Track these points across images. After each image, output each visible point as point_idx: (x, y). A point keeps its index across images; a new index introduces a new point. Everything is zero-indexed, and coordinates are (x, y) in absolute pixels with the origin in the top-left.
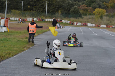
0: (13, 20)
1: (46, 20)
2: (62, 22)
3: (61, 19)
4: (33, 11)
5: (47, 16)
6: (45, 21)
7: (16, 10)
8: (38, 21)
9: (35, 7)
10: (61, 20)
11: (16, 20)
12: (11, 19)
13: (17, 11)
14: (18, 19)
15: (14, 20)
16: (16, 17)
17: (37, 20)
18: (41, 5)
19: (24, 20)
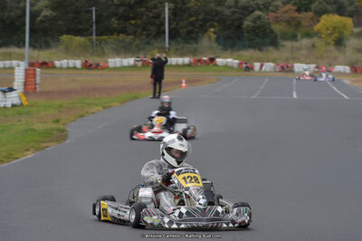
0: (65, 66)
2: (216, 65)
3: (212, 56)
4: (128, 34)
5: (169, 49)
7: (73, 37)
8: (143, 66)
9: (133, 22)
10: (212, 60)
11: (75, 68)
12: (57, 63)
13: (78, 38)
14: (78, 63)
15: (68, 68)
17: (139, 64)
18: (151, 14)
19: (97, 67)
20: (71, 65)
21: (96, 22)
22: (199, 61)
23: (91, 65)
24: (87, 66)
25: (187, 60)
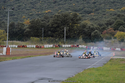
0: (30, 47)
1: (63, 46)
2: (79, 47)
5: (65, 42)
7: (35, 38)
12: (28, 46)
14: (35, 46)
15: (31, 48)
17: (54, 47)
18: (61, 31)
19: (41, 47)
20: (32, 47)
22: (74, 46)
23: (38, 47)
24: (37, 47)
25: (70, 46)
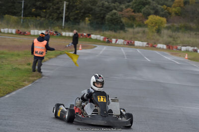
0: (6, 32)
1: (64, 34)
2: (91, 38)
3: (88, 33)
4: (41, 17)
5: (65, 27)
6: (61, 35)
7: (11, 16)
9: (44, 11)
10: (89, 35)
11: (12, 33)
12: (2, 30)
13: (14, 17)
14: (14, 31)
15: (8, 33)
16: (11, 27)
18: (55, 7)
19: (24, 34)
20: (10, 32)
21: (24, 9)
22: (82, 35)
23: (21, 33)
24: (19, 33)
